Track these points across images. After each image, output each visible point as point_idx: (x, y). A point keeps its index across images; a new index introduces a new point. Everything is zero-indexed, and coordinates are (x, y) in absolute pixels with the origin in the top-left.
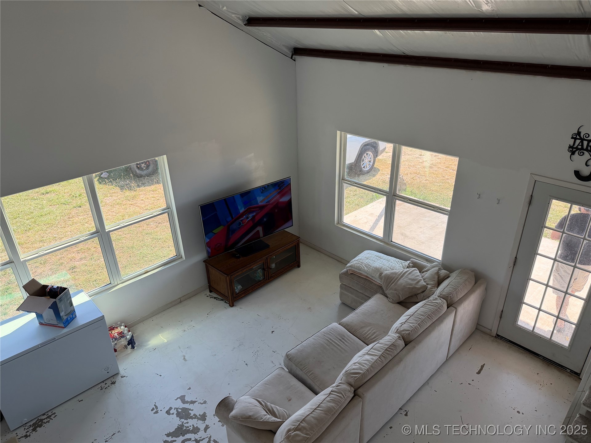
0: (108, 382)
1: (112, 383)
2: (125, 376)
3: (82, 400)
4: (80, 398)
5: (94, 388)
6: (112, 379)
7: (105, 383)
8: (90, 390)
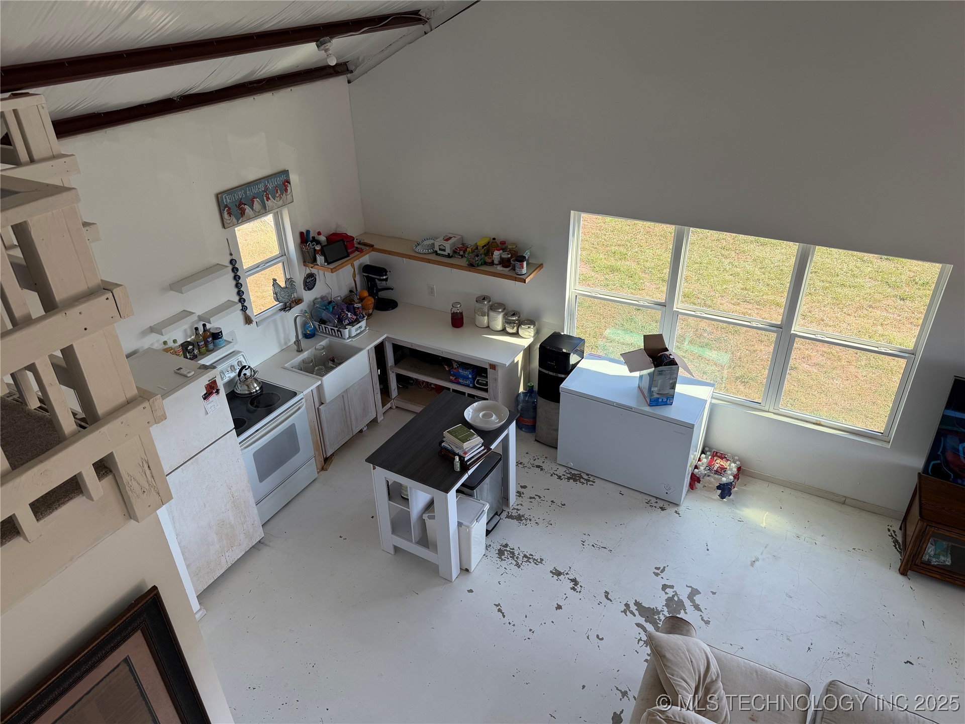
0: (661, 504)
1: (661, 508)
2: (679, 514)
3: (623, 495)
4: (624, 490)
5: (643, 495)
6: (667, 503)
7: (657, 501)
8: (639, 494)
